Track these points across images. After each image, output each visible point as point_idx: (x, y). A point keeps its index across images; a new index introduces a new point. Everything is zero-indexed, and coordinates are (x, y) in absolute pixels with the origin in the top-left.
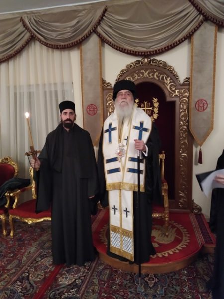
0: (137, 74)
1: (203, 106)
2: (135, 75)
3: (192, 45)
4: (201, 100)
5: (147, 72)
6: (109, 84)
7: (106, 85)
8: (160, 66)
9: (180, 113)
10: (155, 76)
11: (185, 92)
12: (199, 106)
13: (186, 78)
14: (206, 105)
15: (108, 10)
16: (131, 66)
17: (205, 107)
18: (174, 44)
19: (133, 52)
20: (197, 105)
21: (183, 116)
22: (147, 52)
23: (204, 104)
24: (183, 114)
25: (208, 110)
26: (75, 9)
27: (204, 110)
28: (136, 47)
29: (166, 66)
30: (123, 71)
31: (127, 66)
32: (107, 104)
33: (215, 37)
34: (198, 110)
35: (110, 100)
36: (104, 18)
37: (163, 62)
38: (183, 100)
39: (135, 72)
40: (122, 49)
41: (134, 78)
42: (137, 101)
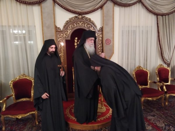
0: (76, 23)
1: (109, 42)
2: (75, 24)
3: (103, 11)
4: (108, 39)
5: (81, 23)
6: (59, 28)
8: (87, 21)
9: (98, 45)
10: (86, 26)
11: (100, 35)
12: (107, 42)
13: (101, 28)
14: (110, 42)
16: (72, 19)
17: (110, 43)
18: (95, 9)
19: (74, 11)
20: (106, 42)
21: (100, 47)
22: (82, 12)
23: (109, 41)
24: (99, 46)
25: (111, 44)
27: (109, 44)
28: (75, 8)
29: (91, 21)
30: (67, 21)
31: (70, 19)
32: (59, 40)
33: (113, 8)
34: (107, 44)
35: (61, 38)
37: (89, 18)
38: (99, 39)
39: (74, 22)
40: (68, 9)
41: (74, 26)
42: (76, 38)
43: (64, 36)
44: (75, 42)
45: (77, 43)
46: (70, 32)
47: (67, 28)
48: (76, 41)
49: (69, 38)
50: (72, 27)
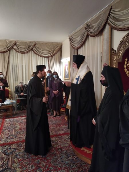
0: (127, 42)
6: (115, 51)
7: (113, 52)
15: (113, 8)
16: (125, 37)
26: (100, 13)
30: (121, 42)
31: (123, 38)
32: (113, 63)
35: (114, 61)
36: (110, 13)
41: (126, 45)
42: (126, 60)
43: (117, 58)
44: (124, 64)
45: (127, 65)
46: (122, 53)
47: (120, 49)
48: (126, 63)
49: (121, 61)
50: (124, 47)
